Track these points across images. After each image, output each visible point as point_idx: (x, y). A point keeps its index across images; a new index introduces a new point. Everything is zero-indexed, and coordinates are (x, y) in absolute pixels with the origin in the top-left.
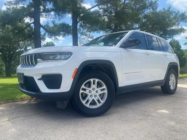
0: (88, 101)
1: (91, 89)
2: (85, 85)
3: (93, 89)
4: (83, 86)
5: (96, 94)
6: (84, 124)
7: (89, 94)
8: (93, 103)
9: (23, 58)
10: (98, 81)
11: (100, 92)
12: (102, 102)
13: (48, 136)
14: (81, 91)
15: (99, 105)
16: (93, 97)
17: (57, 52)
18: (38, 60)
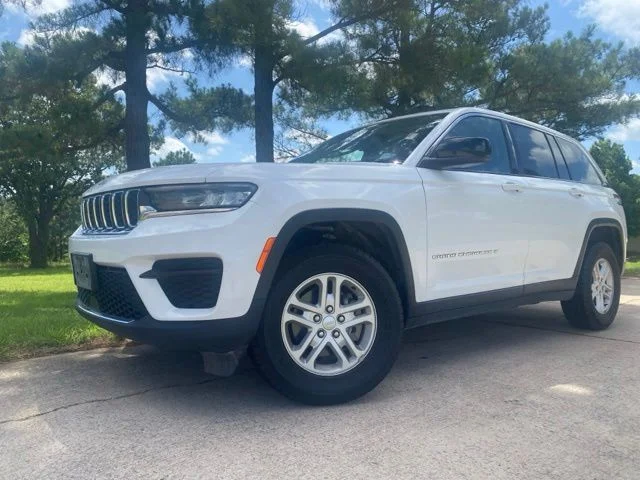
0: (309, 350)
1: (320, 309)
2: (300, 296)
3: (327, 309)
4: (293, 300)
5: (338, 326)
6: (296, 430)
7: (315, 328)
8: (328, 357)
9: (91, 202)
10: (345, 282)
11: (351, 321)
12: (360, 354)
13: (175, 468)
14: (287, 317)
15: (347, 365)
16: (329, 338)
17: (205, 183)
18: (142, 208)
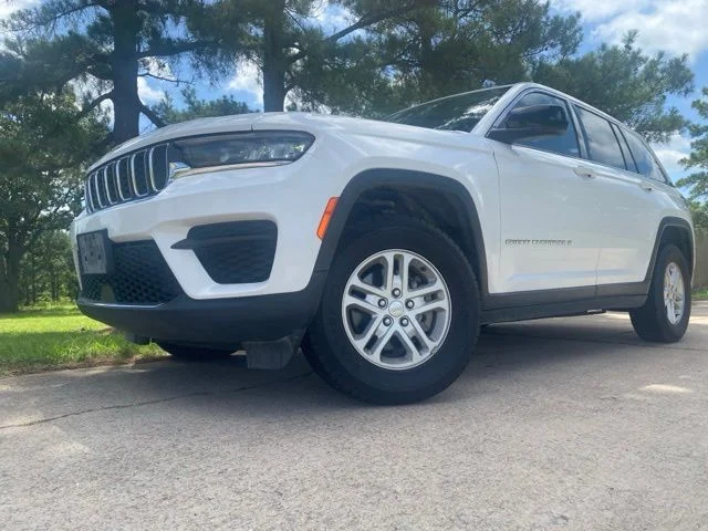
0: (374, 340)
1: (386, 292)
2: (362, 276)
3: (393, 292)
4: (354, 280)
5: (407, 313)
6: (368, 426)
7: (380, 314)
8: (396, 348)
9: (101, 175)
10: (413, 260)
11: (422, 307)
12: (432, 345)
13: (234, 462)
14: (348, 300)
15: (417, 358)
16: (396, 327)
17: (252, 131)
18: (172, 165)
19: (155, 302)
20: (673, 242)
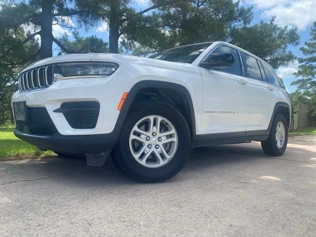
0: (143, 154)
1: (150, 134)
2: (139, 127)
3: (153, 134)
4: (135, 128)
5: (158, 143)
6: (137, 193)
7: (147, 143)
8: (153, 158)
9: (25, 76)
10: (162, 120)
11: (165, 140)
12: (169, 157)
13: (74, 209)
14: (132, 137)
15: (162, 163)
16: (153, 149)
17: (91, 62)
18: (55, 75)
19: (46, 135)
20: (281, 113)
